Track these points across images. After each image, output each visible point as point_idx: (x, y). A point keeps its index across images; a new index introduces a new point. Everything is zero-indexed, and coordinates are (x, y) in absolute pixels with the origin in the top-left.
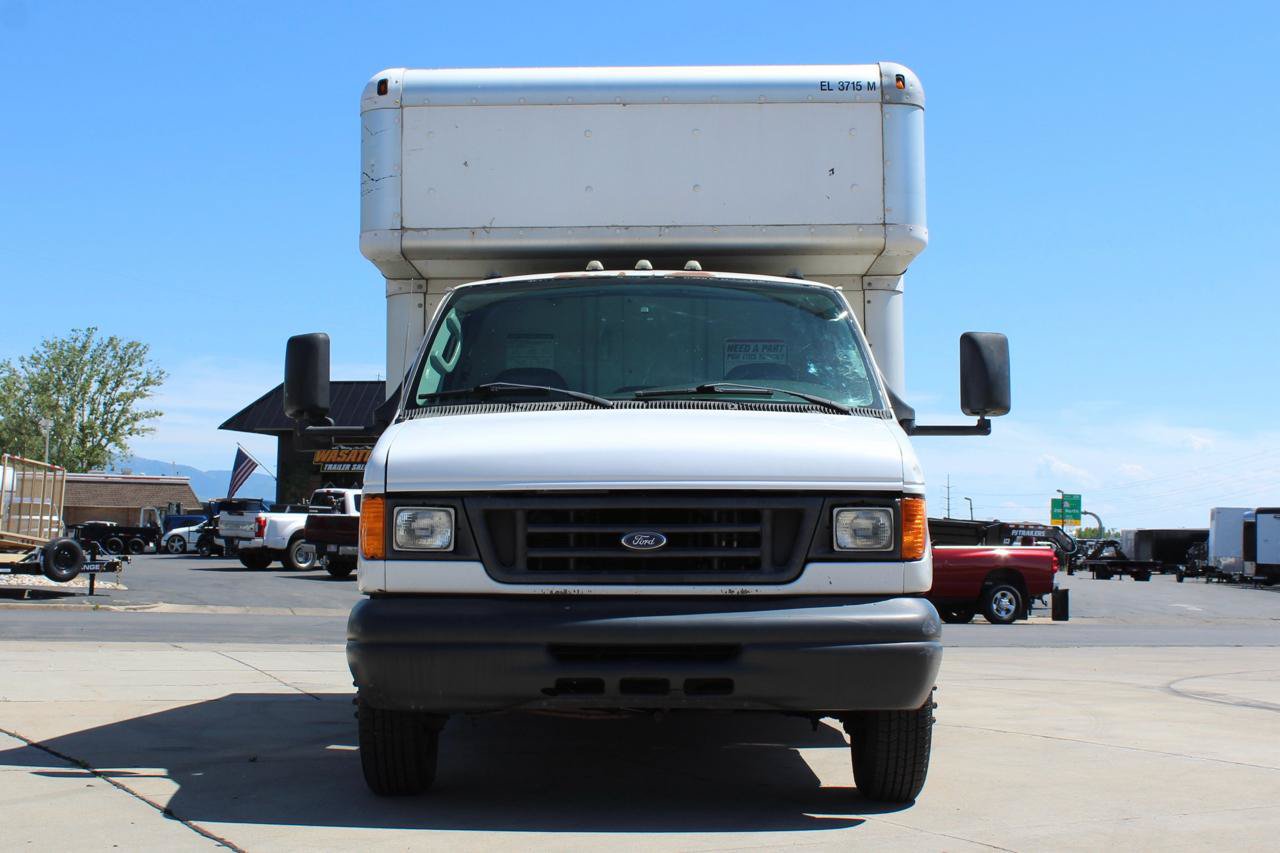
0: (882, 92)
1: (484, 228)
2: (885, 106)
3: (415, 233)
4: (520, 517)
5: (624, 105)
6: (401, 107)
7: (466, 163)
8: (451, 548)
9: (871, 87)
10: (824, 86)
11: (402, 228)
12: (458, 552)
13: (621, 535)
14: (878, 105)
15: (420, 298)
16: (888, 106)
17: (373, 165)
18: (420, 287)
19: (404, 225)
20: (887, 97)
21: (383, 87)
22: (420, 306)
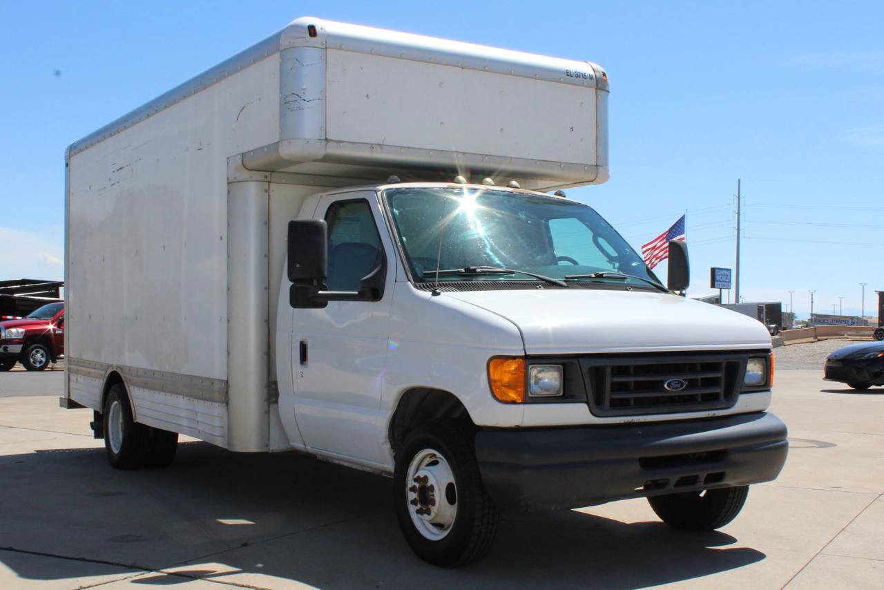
0: (597, 81)
1: (379, 145)
2: (598, 91)
3: (335, 143)
4: (608, 371)
5: (463, 68)
6: (326, 48)
7: (367, 96)
8: (561, 394)
9: (591, 78)
10: (568, 73)
11: (326, 139)
12: (566, 395)
13: (663, 382)
14: (594, 90)
15: (266, 185)
16: (601, 91)
17: (304, 89)
18: (266, 177)
19: (327, 137)
20: (600, 85)
21: (312, 31)
22: (266, 191)
